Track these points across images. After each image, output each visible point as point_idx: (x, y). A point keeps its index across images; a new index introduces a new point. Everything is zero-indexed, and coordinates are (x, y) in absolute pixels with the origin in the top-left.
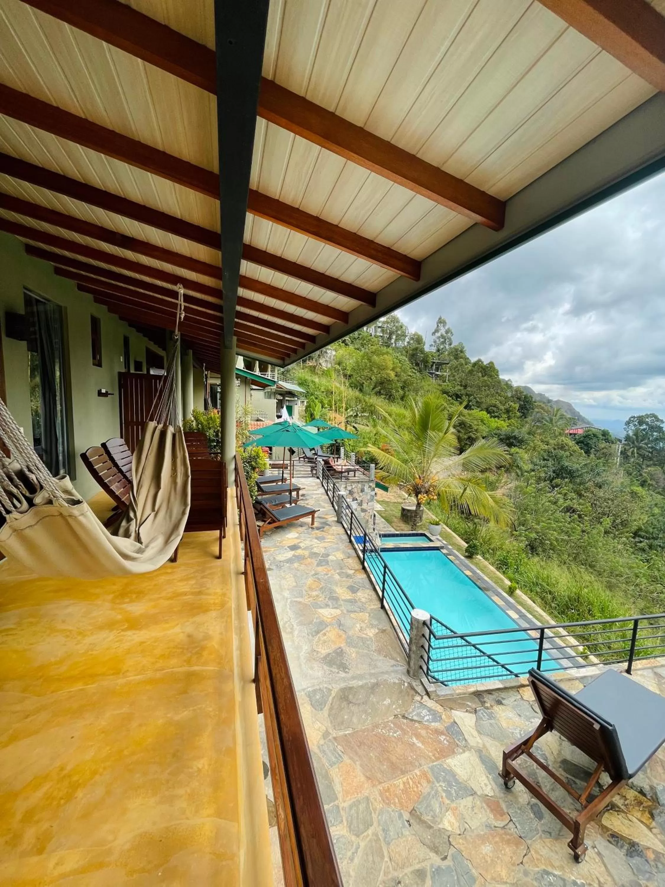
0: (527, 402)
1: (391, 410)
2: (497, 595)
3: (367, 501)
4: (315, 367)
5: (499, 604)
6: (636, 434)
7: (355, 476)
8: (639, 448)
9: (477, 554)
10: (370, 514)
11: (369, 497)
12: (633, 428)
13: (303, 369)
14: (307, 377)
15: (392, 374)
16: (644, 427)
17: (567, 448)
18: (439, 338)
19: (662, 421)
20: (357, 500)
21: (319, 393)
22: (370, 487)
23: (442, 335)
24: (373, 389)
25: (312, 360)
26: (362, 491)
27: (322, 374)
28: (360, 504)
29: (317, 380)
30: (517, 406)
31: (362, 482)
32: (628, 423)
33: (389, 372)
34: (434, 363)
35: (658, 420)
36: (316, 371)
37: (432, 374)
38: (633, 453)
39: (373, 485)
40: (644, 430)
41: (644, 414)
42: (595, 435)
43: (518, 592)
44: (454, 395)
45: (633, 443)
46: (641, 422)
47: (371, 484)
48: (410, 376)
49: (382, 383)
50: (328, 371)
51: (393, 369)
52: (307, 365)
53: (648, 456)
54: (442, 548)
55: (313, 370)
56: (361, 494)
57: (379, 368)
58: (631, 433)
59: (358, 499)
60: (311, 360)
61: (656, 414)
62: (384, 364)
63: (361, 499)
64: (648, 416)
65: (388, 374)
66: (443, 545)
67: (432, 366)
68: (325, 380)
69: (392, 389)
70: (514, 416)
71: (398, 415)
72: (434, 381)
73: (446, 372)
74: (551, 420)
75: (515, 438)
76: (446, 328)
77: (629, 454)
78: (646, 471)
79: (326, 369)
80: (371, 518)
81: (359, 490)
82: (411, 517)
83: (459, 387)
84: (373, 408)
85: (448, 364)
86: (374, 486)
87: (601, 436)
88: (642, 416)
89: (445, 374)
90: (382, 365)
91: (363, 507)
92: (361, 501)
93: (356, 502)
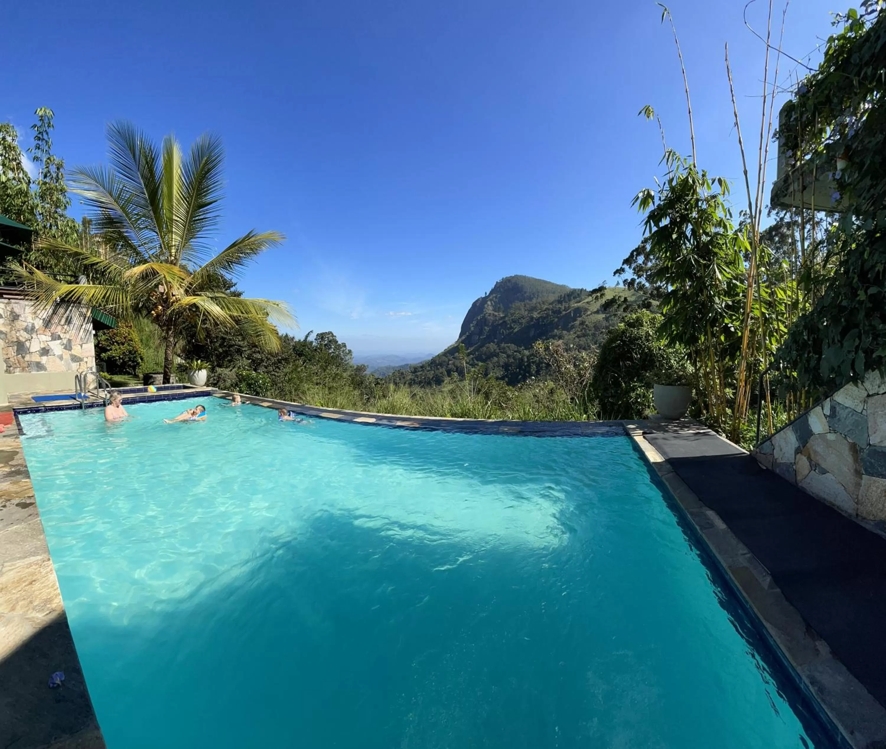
3: (79, 341)
10: (89, 365)
11: (82, 334)
20: (59, 338)
22: (82, 315)
26: (68, 321)
28: (68, 346)
56: (67, 327)
59: (62, 336)
63: (67, 336)
81: (63, 321)
91: (73, 352)
92: (70, 341)
93: (60, 341)
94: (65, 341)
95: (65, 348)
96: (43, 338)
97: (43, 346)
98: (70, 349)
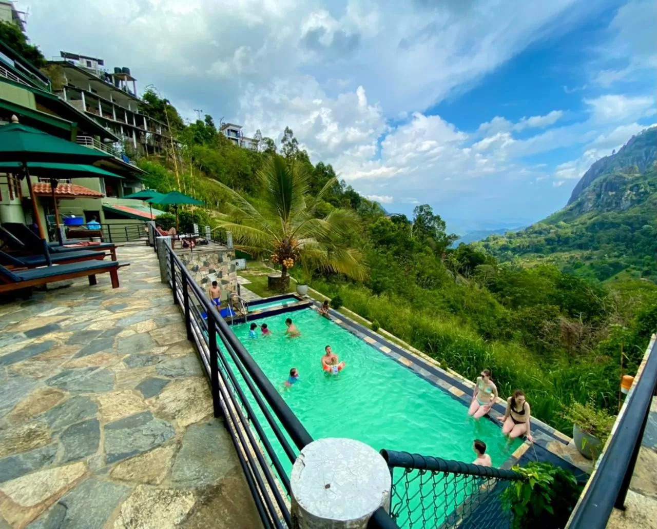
2: (368, 336)
3: (227, 272)
5: (371, 343)
6: (419, 218)
10: (233, 285)
11: (229, 267)
12: (417, 214)
16: (423, 213)
18: (287, 145)
19: (432, 209)
20: (214, 271)
22: (229, 256)
23: (289, 143)
26: (220, 261)
28: (220, 275)
31: (218, 251)
32: (415, 211)
35: (430, 208)
38: (418, 230)
39: (232, 255)
40: (423, 215)
42: (398, 219)
46: (421, 210)
47: (230, 253)
54: (311, 304)
56: (219, 264)
58: (416, 217)
59: (216, 270)
61: (429, 204)
63: (219, 269)
64: (425, 206)
66: (311, 302)
74: (372, 211)
76: (293, 138)
78: (425, 240)
80: (234, 289)
81: (216, 261)
82: (279, 284)
87: (401, 219)
88: (422, 206)
91: (223, 278)
92: (221, 272)
93: (214, 274)
94: (218, 273)
95: (218, 277)
96: (204, 273)
97: (203, 278)
98: (221, 277)
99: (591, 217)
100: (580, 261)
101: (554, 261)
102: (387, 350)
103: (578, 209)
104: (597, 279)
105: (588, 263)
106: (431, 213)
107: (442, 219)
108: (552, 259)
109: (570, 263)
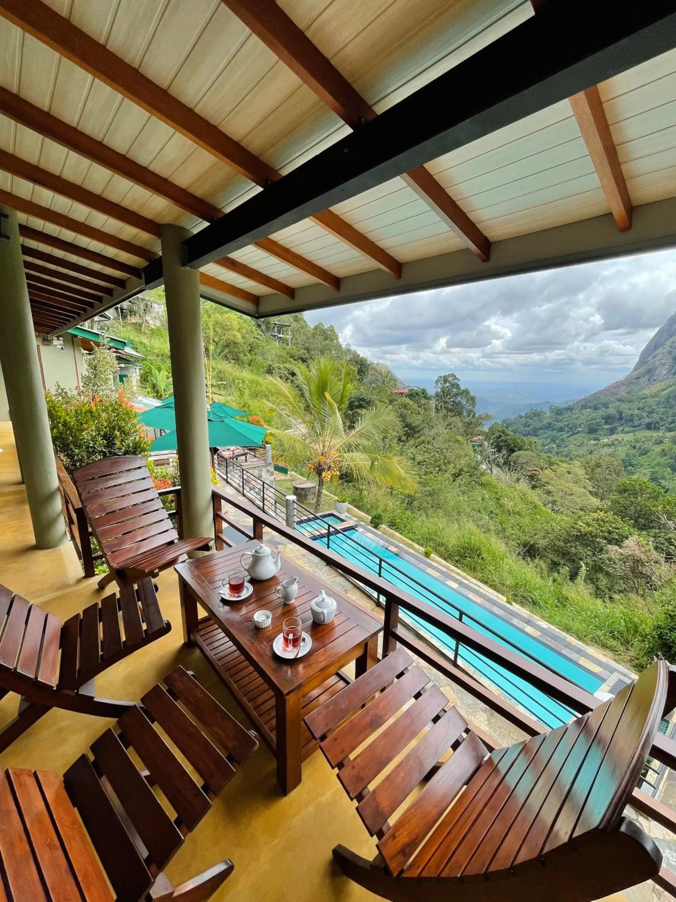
0: (363, 365)
1: (244, 376)
2: (430, 567)
4: (140, 325)
5: (435, 576)
6: (443, 391)
7: (246, 461)
8: (445, 403)
9: (382, 523)
12: (440, 386)
13: (124, 327)
14: (132, 337)
15: (239, 336)
16: (447, 384)
17: (408, 407)
19: (459, 380)
21: (152, 358)
24: (220, 354)
25: (135, 315)
26: (260, 477)
27: (152, 334)
29: (146, 341)
30: (356, 369)
31: (259, 467)
32: (437, 382)
33: (235, 333)
34: (276, 324)
35: (456, 378)
36: (143, 329)
37: (274, 336)
38: (441, 407)
39: (271, 468)
40: (447, 387)
41: (447, 374)
42: (417, 394)
43: (432, 555)
44: (299, 358)
45: (441, 398)
46: (445, 381)
47: (269, 468)
48: (257, 338)
49: (228, 346)
50: (158, 329)
51: (239, 330)
52: (129, 322)
53: (451, 408)
54: (356, 526)
55: (138, 327)
56: (259, 481)
57: (223, 328)
58: (439, 390)
60: (133, 316)
61: (455, 374)
62: (229, 324)
63: (259, 486)
64: (449, 375)
65: (234, 336)
66: (355, 523)
67: (274, 327)
68: (157, 341)
69: (240, 353)
70: (355, 379)
71: (251, 382)
72: (277, 344)
73: (288, 334)
74: (384, 382)
75: (363, 400)
77: (439, 408)
78: (450, 420)
79: (155, 328)
82: (306, 495)
83: (304, 351)
84: (223, 375)
85: (289, 326)
86: (272, 470)
87: (421, 394)
88: (446, 376)
89: (288, 336)
90: (227, 325)
99: (664, 387)
100: (648, 445)
101: (613, 444)
102: (455, 585)
103: (647, 377)
104: (669, 469)
105: (658, 449)
106: (457, 386)
107: (472, 394)
108: (610, 443)
109: (634, 447)
